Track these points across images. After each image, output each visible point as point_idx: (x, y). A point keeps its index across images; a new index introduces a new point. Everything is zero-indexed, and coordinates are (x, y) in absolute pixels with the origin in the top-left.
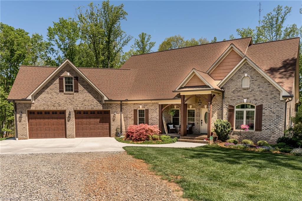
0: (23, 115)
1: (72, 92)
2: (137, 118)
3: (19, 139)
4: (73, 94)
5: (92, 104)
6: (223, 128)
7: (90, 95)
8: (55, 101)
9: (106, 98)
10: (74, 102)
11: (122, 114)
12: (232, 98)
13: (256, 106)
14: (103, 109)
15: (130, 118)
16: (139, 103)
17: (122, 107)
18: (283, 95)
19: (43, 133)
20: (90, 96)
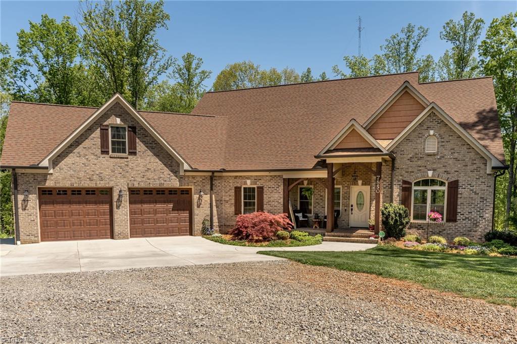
0: (30, 196)
1: (125, 154)
2: (241, 202)
3: (22, 243)
4: (127, 158)
5: (161, 176)
6: (398, 218)
7: (158, 160)
8: (93, 171)
9: (186, 167)
10: (128, 172)
11: (213, 196)
12: (407, 169)
13: (448, 183)
14: (180, 186)
15: (227, 202)
16: (244, 176)
17: (214, 183)
18: (492, 166)
19: (67, 231)
20: (157, 163)
